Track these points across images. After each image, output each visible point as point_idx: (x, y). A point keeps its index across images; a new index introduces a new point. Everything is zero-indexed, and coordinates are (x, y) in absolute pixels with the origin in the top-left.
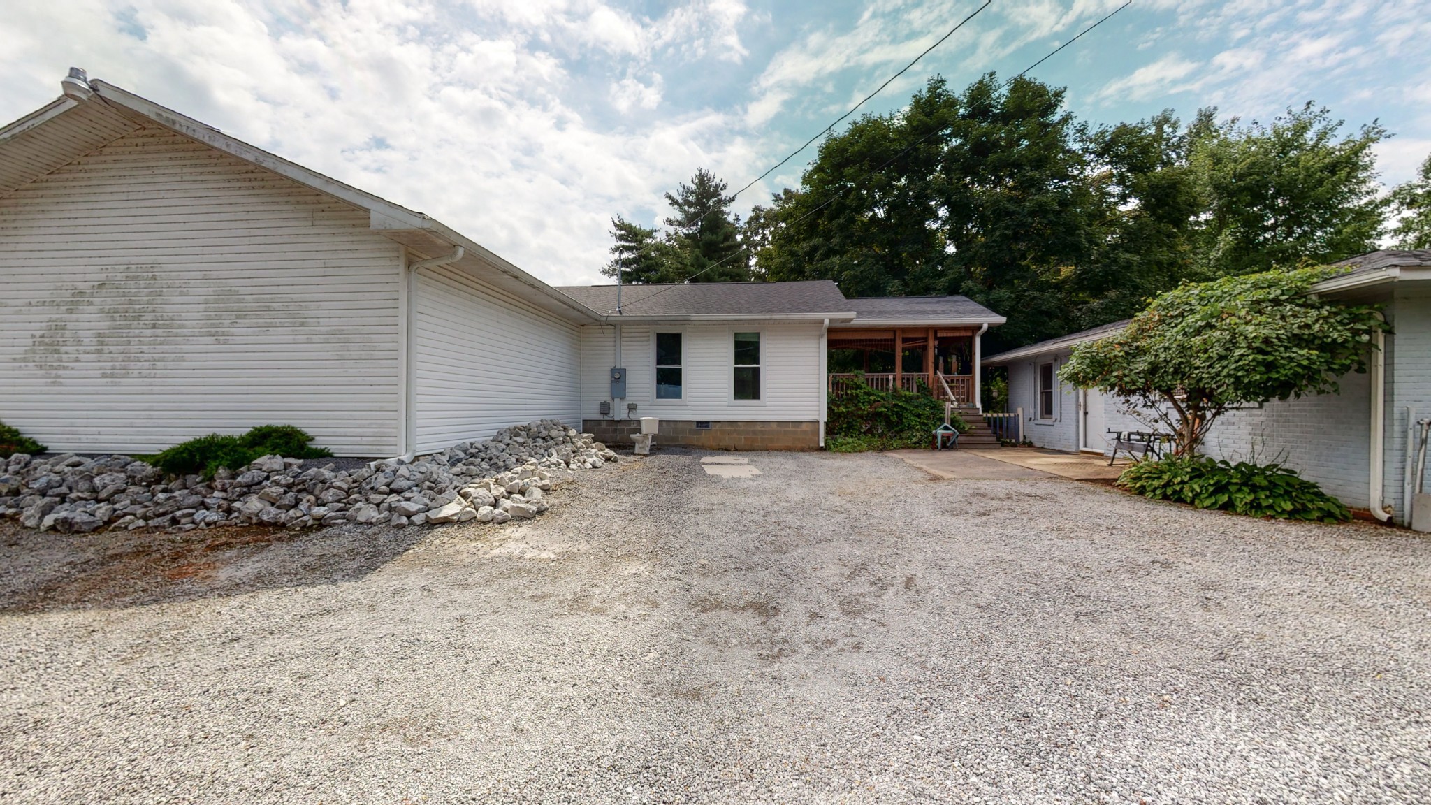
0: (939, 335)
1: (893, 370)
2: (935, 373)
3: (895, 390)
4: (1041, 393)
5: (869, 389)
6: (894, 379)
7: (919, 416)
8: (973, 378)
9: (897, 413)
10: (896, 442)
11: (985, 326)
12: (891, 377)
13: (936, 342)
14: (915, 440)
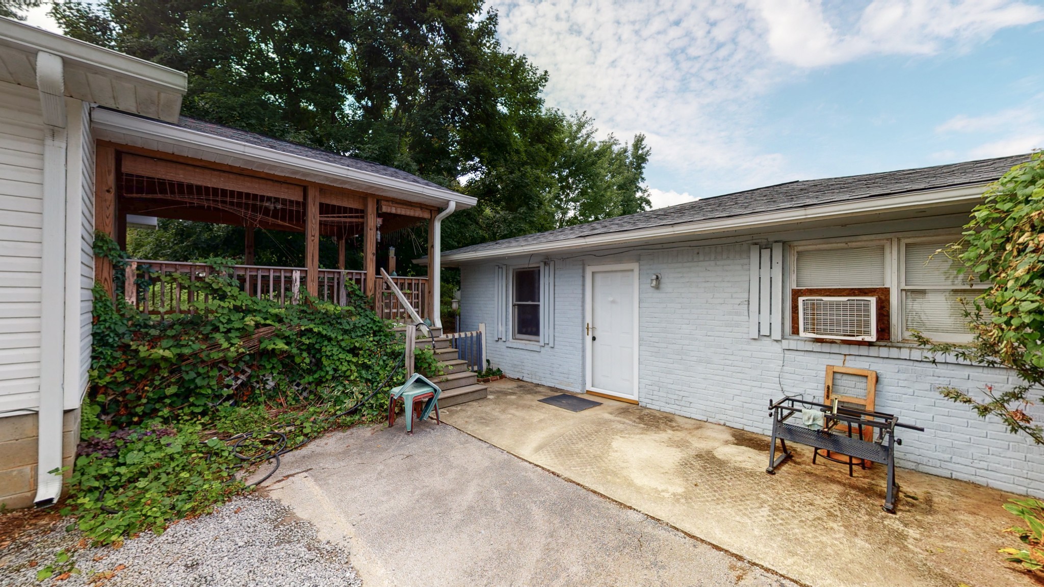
0: (385, 209)
1: (301, 263)
2: (378, 272)
3: (306, 301)
4: (514, 305)
5: (244, 299)
6: (303, 281)
7: (354, 351)
8: (430, 282)
9: (309, 348)
10: (311, 415)
11: (452, 207)
12: (297, 275)
13: (380, 221)
14: (349, 404)
